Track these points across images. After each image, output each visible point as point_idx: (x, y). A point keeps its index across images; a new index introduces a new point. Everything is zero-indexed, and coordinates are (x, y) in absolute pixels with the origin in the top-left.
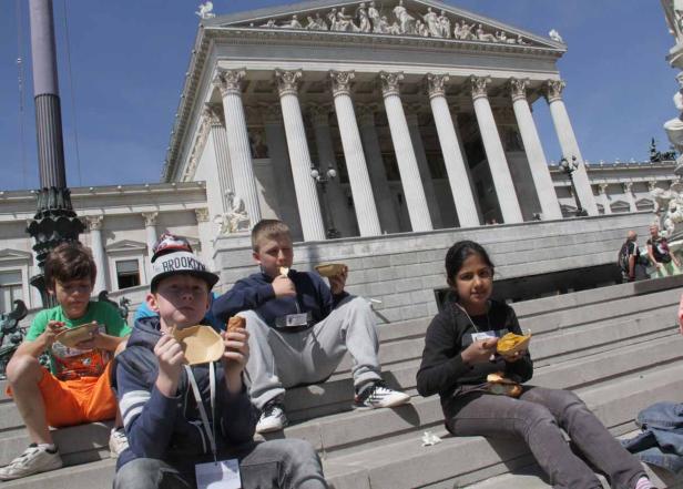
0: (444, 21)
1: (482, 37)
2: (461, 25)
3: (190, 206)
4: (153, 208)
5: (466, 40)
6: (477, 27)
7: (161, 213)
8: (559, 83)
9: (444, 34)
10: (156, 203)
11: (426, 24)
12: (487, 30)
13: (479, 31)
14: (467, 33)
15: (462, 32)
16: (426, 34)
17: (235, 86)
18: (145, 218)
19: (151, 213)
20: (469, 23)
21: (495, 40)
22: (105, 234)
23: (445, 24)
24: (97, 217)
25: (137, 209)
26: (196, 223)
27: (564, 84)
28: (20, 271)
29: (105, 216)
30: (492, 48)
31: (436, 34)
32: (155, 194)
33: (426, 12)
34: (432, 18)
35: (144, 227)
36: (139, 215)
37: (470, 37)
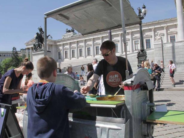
3: (175, 23)
4: (166, 25)
7: (167, 26)
10: (166, 24)
19: (165, 26)
22: (155, 32)
24: (153, 28)
25: (162, 26)
28: (138, 41)
29: (155, 28)
32: (166, 21)
35: (164, 29)
36: (162, 27)
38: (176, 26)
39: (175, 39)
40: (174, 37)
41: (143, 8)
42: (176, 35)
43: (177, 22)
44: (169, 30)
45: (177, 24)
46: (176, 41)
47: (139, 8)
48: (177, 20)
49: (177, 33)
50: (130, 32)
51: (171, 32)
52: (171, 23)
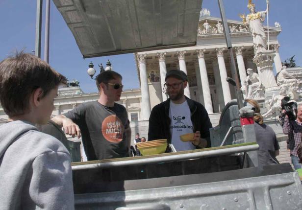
1: (241, 30)
2: (232, 26)
3: (137, 97)
4: (125, 98)
7: (127, 99)
8: (277, 45)
10: (126, 96)
11: (216, 28)
12: (243, 27)
13: (240, 28)
14: (234, 29)
16: (216, 32)
17: (143, 60)
18: (122, 101)
20: (235, 25)
21: (246, 31)
26: (139, 102)
27: (279, 45)
30: (245, 34)
31: (220, 32)
32: (126, 93)
33: (217, 23)
34: (219, 26)
37: (235, 31)
38: (138, 100)
39: (137, 118)
40: (136, 115)
41: (107, 65)
42: (138, 112)
43: (141, 94)
44: (130, 105)
45: (141, 98)
46: (139, 120)
47: (101, 64)
48: (141, 92)
49: (140, 110)
50: (74, 104)
51: (133, 108)
52: (132, 95)
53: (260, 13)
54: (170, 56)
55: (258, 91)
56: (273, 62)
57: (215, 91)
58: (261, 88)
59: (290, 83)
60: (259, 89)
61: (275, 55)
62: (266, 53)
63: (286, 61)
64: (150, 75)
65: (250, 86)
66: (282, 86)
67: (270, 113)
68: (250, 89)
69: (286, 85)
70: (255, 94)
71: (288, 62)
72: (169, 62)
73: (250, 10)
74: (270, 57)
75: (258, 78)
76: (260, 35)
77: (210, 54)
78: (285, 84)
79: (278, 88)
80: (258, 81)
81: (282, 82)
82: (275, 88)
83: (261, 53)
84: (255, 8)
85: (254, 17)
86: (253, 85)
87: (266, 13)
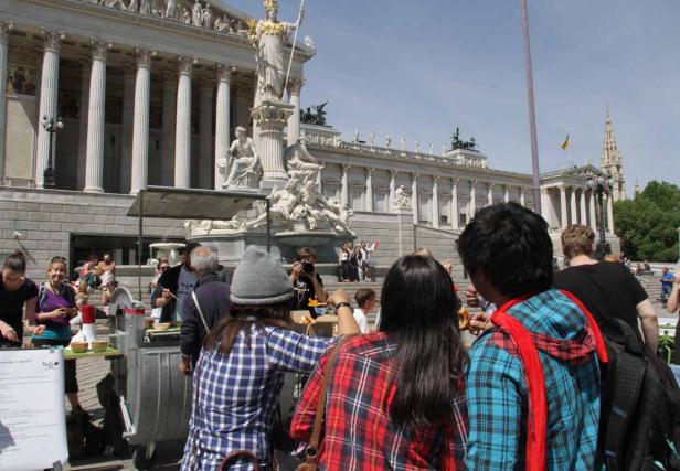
0: (207, 13)
1: (240, 32)
2: (222, 18)
5: (222, 31)
6: (237, 21)
9: (203, 24)
14: (224, 25)
15: (221, 26)
16: (188, 22)
23: (207, 15)
31: (197, 23)
37: (226, 30)
53: (284, 24)
54: (73, 44)
55: (249, 175)
56: (286, 124)
57: (157, 143)
58: (254, 169)
59: (306, 169)
60: (251, 171)
61: (292, 113)
62: (277, 106)
63: (309, 110)
64: (12, 74)
65: (236, 161)
66: (292, 172)
67: (262, 220)
68: (234, 168)
69: (299, 172)
70: (241, 179)
71: (314, 112)
72: (67, 56)
73: (267, 12)
74: (283, 116)
75: (253, 149)
76: (275, 68)
77: (163, 62)
78: (299, 169)
79: (285, 176)
80: (253, 155)
81: (294, 166)
82: (279, 175)
83: (269, 103)
84: (276, 11)
85: (271, 31)
86: (243, 159)
87: (294, 29)
